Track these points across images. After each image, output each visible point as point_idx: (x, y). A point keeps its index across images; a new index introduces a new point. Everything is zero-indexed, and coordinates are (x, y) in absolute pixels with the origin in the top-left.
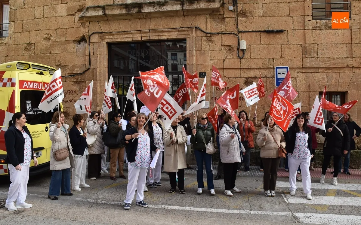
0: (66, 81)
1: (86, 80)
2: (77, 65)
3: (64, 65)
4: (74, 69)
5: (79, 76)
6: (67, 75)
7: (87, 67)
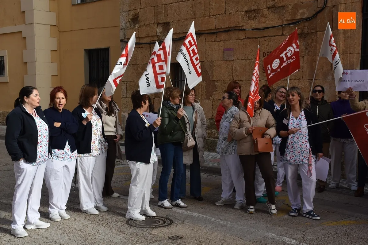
0: (283, 35)
1: (318, 29)
2: (302, 3)
3: (280, 5)
4: (298, 11)
5: (307, 24)
6: (285, 23)
7: (321, 5)
